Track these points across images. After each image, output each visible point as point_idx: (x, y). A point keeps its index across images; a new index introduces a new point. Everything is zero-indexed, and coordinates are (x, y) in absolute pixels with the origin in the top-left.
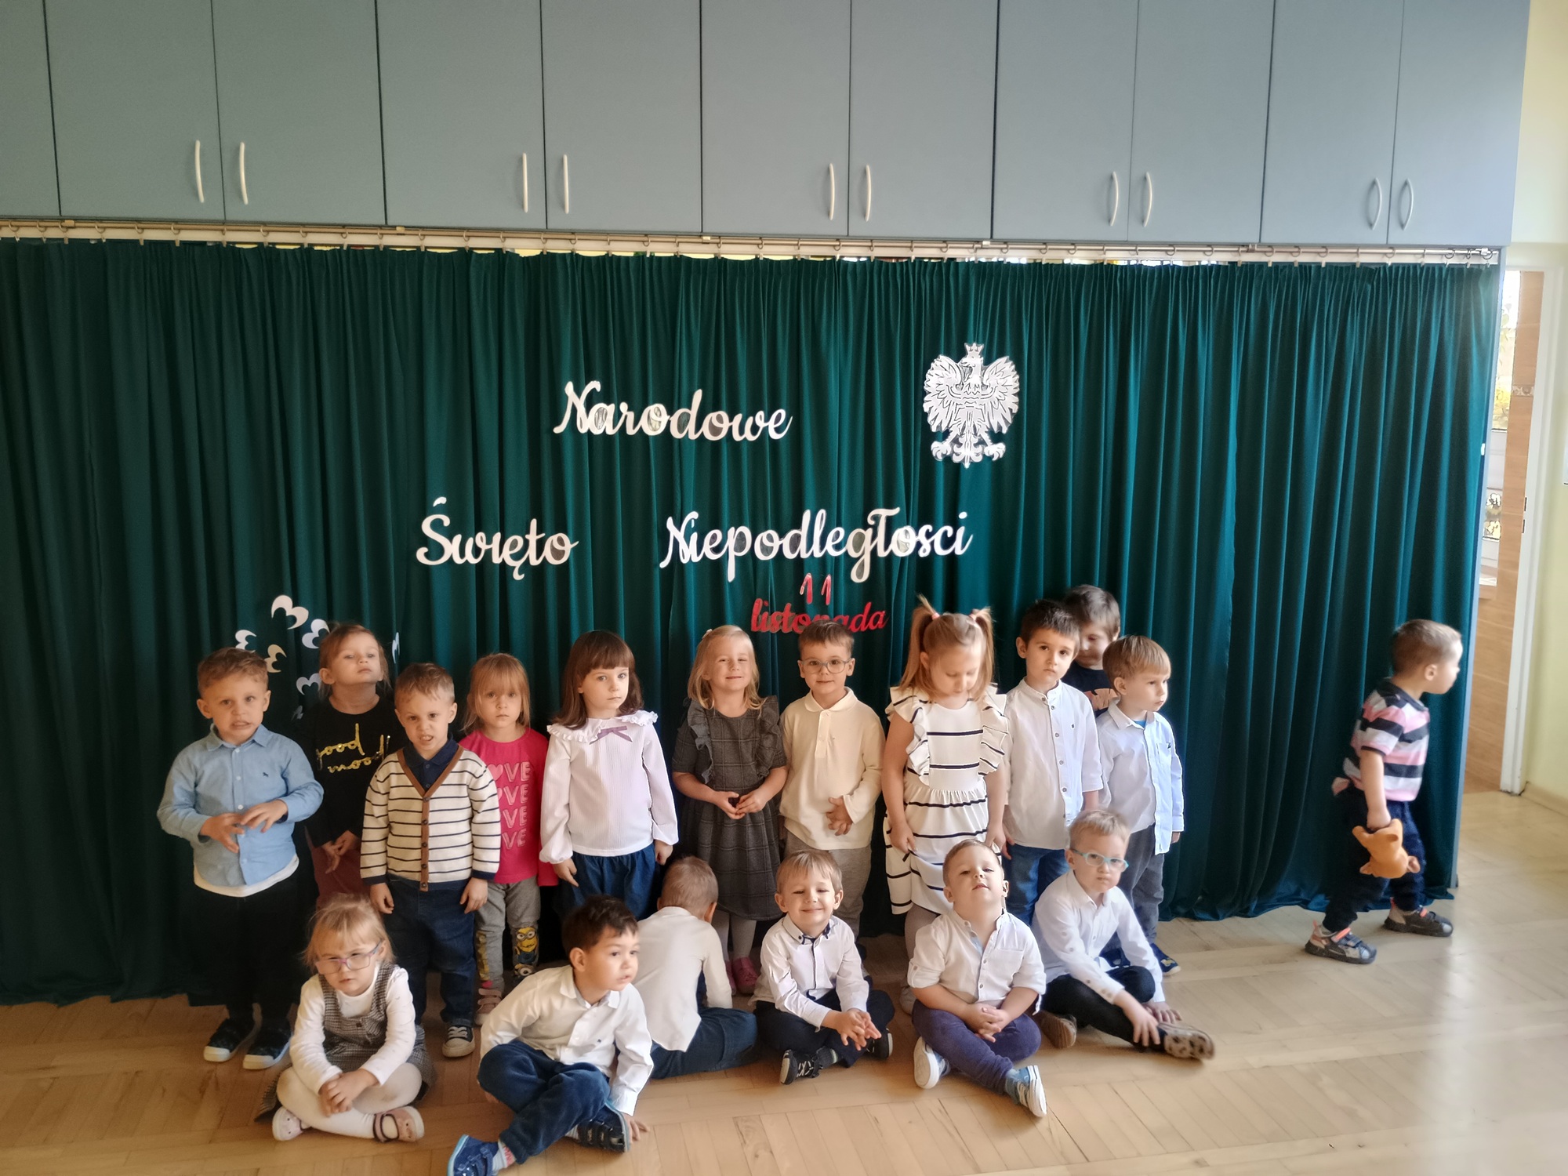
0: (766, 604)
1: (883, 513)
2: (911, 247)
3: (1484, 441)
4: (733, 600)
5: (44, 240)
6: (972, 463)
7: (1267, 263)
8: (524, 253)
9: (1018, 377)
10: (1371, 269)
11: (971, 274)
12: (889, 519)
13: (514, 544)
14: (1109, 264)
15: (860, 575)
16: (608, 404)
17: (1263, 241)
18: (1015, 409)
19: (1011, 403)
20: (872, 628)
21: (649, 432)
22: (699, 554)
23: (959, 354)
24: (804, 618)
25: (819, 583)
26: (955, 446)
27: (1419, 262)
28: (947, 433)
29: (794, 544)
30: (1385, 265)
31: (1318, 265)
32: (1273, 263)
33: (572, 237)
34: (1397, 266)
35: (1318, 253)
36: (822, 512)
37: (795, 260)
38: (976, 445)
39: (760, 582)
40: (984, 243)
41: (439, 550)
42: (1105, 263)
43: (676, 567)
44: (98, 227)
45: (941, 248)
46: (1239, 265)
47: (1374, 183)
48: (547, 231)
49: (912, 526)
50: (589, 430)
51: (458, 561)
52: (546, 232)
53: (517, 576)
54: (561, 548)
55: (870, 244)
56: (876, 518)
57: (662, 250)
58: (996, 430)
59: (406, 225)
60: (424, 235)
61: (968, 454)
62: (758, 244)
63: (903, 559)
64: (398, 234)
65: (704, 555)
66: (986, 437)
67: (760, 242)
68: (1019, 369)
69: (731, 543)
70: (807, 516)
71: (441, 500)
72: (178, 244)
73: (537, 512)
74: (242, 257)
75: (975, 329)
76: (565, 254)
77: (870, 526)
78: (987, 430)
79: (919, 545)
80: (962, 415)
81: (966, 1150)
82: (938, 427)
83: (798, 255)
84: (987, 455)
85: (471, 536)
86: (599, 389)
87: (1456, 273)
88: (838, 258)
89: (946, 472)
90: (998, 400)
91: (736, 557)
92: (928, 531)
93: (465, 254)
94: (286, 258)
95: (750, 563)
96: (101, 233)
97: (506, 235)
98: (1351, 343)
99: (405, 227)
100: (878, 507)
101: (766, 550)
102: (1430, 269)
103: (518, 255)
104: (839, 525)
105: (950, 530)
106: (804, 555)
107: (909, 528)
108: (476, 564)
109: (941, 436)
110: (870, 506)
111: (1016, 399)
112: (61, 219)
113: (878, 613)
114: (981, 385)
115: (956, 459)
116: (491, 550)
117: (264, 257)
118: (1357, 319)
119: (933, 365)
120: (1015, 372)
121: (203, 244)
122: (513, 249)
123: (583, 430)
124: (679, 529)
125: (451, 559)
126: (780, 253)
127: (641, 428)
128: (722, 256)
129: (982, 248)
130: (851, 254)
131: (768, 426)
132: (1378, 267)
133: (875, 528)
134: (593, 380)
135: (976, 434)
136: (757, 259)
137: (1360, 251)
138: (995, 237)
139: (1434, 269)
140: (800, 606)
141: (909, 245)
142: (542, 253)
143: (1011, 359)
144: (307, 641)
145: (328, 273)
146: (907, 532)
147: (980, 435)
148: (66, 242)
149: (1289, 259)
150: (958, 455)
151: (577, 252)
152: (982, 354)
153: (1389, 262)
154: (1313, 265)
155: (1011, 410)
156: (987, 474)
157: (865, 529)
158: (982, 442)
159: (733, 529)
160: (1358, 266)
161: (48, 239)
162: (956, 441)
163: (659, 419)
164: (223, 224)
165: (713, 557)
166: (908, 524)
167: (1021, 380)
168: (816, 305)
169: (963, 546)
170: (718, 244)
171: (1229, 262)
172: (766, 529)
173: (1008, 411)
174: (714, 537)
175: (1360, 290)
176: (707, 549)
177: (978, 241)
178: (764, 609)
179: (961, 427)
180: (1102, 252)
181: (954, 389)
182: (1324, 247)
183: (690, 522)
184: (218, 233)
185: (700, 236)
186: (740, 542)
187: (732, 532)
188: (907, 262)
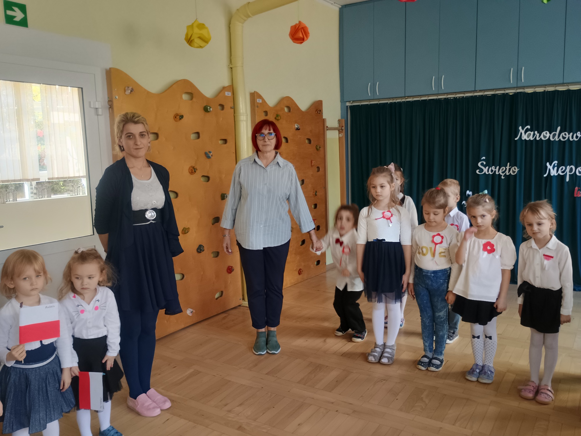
0: (579, 189)
4: (568, 187)
5: (401, 102)
39: (577, 182)
43: (549, 176)
52: (517, 88)
64: (478, 92)
65: (559, 173)
69: (568, 170)
72: (428, 100)
73: (510, 161)
74: (442, 102)
93: (494, 96)
94: (450, 101)
97: (506, 90)
101: (580, 173)
103: (509, 94)
112: (405, 97)
117: (446, 101)
121: (434, 99)
124: (551, 165)
128: (569, 89)
134: (528, 125)
145: (460, 104)
148: (406, 102)
151: (525, 92)
164: (438, 94)
165: (562, 174)
174: (562, 168)
183: (555, 164)
184: (437, 97)
185: (563, 84)
186: (571, 170)
187: (568, 167)
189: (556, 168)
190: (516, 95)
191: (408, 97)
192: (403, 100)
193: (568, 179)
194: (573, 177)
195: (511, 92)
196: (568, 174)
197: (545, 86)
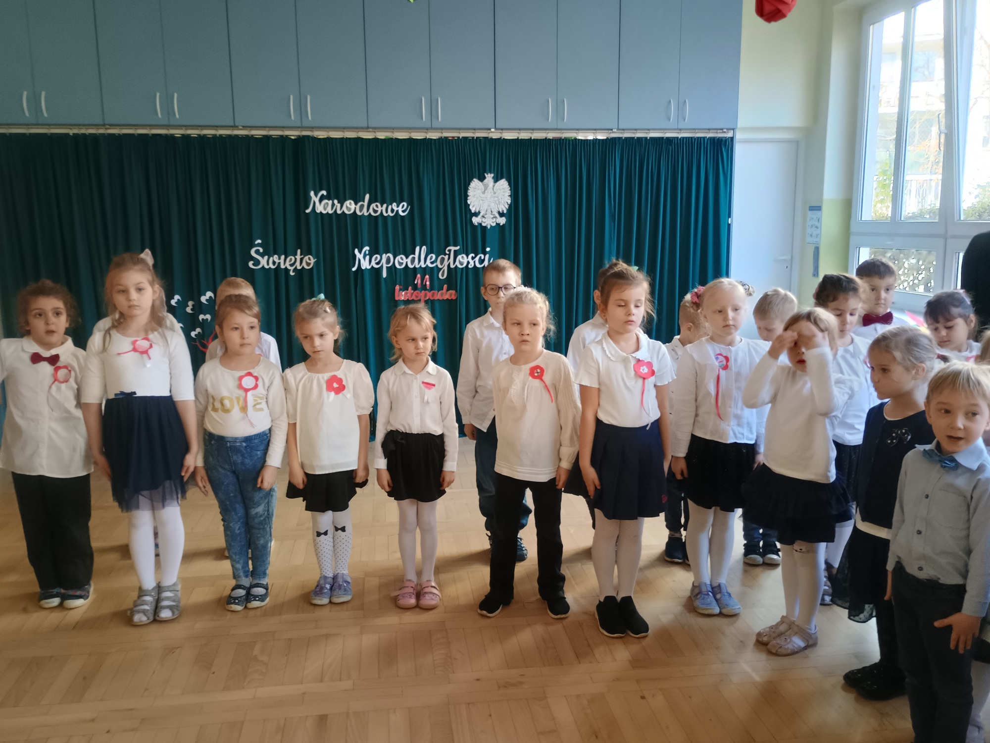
0: (401, 287)
1: (453, 248)
2: (459, 132)
4: (386, 285)
5: (98, 134)
6: (491, 226)
7: (622, 138)
8: (292, 136)
9: (509, 188)
10: (671, 140)
12: (455, 251)
13: (290, 260)
15: (443, 275)
16: (329, 200)
17: (620, 127)
18: (509, 202)
19: (507, 200)
20: (449, 299)
21: (347, 212)
23: (482, 179)
25: (423, 279)
26: (483, 219)
27: (694, 136)
28: (479, 212)
29: (413, 261)
30: (677, 138)
32: (625, 137)
34: (683, 138)
36: (424, 248)
38: (492, 218)
39: (397, 278)
41: (258, 262)
43: (360, 271)
44: (119, 128)
45: (473, 133)
47: (670, 101)
49: (466, 254)
50: (321, 212)
51: (267, 267)
52: (302, 128)
53: (292, 274)
54: (310, 262)
55: (441, 131)
56: (450, 251)
57: (352, 135)
58: (501, 212)
61: (489, 222)
62: (393, 132)
63: (462, 268)
64: (239, 130)
65: (372, 265)
66: (497, 215)
68: (510, 185)
69: (384, 260)
70: (418, 249)
71: (259, 241)
72: (150, 135)
73: (300, 246)
74: (176, 140)
75: (490, 168)
76: (309, 137)
77: (447, 254)
78: (497, 212)
79: (468, 263)
80: (485, 205)
82: (474, 210)
84: (498, 222)
85: (272, 257)
86: (325, 194)
87: (712, 140)
88: (428, 137)
89: (479, 230)
90: (502, 198)
91: (387, 266)
92: (472, 256)
93: (267, 138)
94: (194, 140)
95: (393, 268)
96: (120, 131)
97: (284, 129)
99: (242, 126)
100: (450, 246)
101: (400, 264)
102: (699, 139)
103: (289, 137)
104: (433, 253)
105: (482, 256)
106: (417, 266)
108: (274, 268)
109: (476, 214)
110: (446, 245)
111: (510, 198)
112: (104, 125)
113: (451, 291)
114: (493, 191)
115: (484, 225)
116: (280, 262)
117: (185, 140)
118: (665, 163)
119: (471, 183)
120: (508, 186)
121: (161, 135)
124: (361, 254)
125: (263, 267)
126: (402, 136)
127: (343, 211)
128: (378, 137)
129: (492, 132)
130: (434, 136)
131: (398, 210)
132: (674, 138)
134: (323, 190)
135: (492, 213)
136: (392, 138)
138: (496, 127)
140: (415, 288)
142: (300, 136)
143: (506, 180)
145: (211, 146)
146: (463, 257)
147: (494, 214)
148: (106, 135)
149: (632, 135)
150: (484, 223)
151: (314, 136)
152: (493, 178)
153: (679, 136)
154: (644, 138)
155: (507, 203)
156: (498, 231)
158: (495, 217)
160: (665, 138)
163: (351, 207)
164: (168, 126)
165: (377, 266)
167: (511, 190)
168: (418, 157)
172: (400, 254)
173: (506, 203)
174: (377, 258)
175: (667, 148)
177: (491, 129)
178: (400, 290)
179: (485, 210)
181: (481, 194)
183: (366, 251)
184: (166, 130)
185: (367, 129)
186: (388, 261)
187: (384, 255)
188: (458, 139)
189: (368, 258)
190: (301, 140)
191: (110, 125)
192: (101, 131)
193: (384, 275)
194: (392, 270)
195: (293, 134)
196: (385, 266)
197: (343, 129)
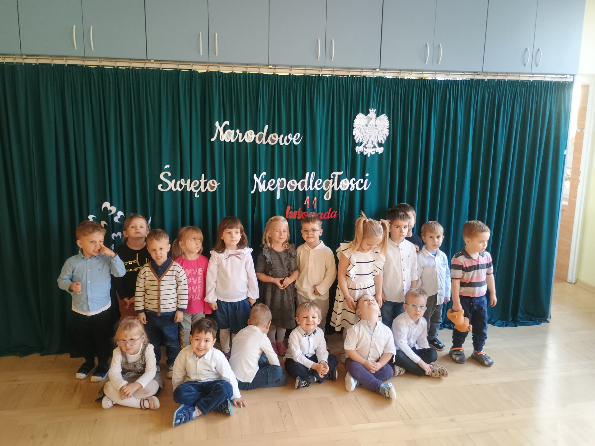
0: (292, 208)
1: (337, 173)
2: (349, 71)
3: (566, 149)
4: (279, 206)
5: (15, 63)
6: (371, 155)
7: (485, 79)
8: (200, 71)
9: (389, 122)
10: (525, 82)
11: (372, 82)
12: (339, 176)
13: (195, 184)
14: (424, 79)
15: (327, 197)
16: (232, 130)
17: (483, 71)
18: (388, 134)
19: (386, 132)
20: (332, 217)
21: (248, 141)
22: (266, 188)
23: (367, 113)
24: (306, 214)
25: (312, 200)
26: (365, 148)
27: (543, 80)
28: (362, 143)
29: (302, 186)
30: (530, 81)
31: (505, 81)
32: (487, 79)
33: (219, 65)
34: (535, 81)
35: (505, 76)
36: (313, 173)
37: (304, 75)
38: (373, 148)
39: (289, 199)
40: (377, 70)
41: (167, 186)
42: (423, 79)
43: (257, 193)
44: (36, 58)
45: (360, 72)
46: (474, 80)
47: (527, 49)
48: (209, 63)
49: (348, 179)
50: (224, 140)
51: (174, 189)
53: (196, 196)
54: (213, 185)
55: (333, 70)
56: (334, 176)
57: (253, 71)
58: (380, 142)
59: (154, 59)
60: (162, 64)
61: (369, 151)
62: (290, 69)
63: (344, 191)
64: (152, 63)
65: (268, 189)
66: (377, 145)
67: (291, 68)
68: (389, 119)
69: (278, 184)
70: (307, 174)
71: (167, 166)
72: (66, 66)
73: (204, 171)
74: (91, 71)
75: (373, 104)
76: (215, 72)
77: (332, 179)
78: (377, 142)
79: (350, 186)
80: (368, 136)
81: (365, 414)
82: (358, 141)
83: (306, 74)
84: (377, 152)
85: (179, 180)
86: (228, 124)
87: (557, 84)
88: (321, 75)
89: (361, 158)
90: (381, 131)
91: (280, 190)
92: (354, 180)
93: (177, 72)
94: (108, 71)
95: (286, 193)
96: (37, 61)
97: (193, 64)
98: (516, 111)
99: (154, 60)
100: (335, 171)
101: (292, 187)
102: (547, 82)
103: (198, 72)
104: (320, 178)
105: (362, 180)
106: (306, 189)
107: (346, 179)
108: (181, 191)
109: (359, 145)
110: (332, 171)
111: (388, 131)
112: (22, 55)
113: (334, 212)
114: (375, 125)
115: (365, 153)
116: (186, 185)
117: (99, 71)
118: (519, 101)
119: (357, 117)
120: (388, 120)
121: (76, 65)
122: (196, 70)
123: (222, 140)
124: (259, 179)
125: (171, 188)
126: (298, 73)
127: (244, 140)
128: (276, 73)
129: (376, 72)
130: (327, 73)
131: (293, 140)
132: (527, 81)
133: (334, 179)
134: (226, 121)
135: (372, 144)
136: (290, 75)
137: (521, 75)
138: (381, 67)
139: (548, 83)
140: (304, 209)
141: (348, 70)
142: (207, 71)
143: (386, 115)
144: (116, 219)
145: (124, 79)
146: (345, 181)
147: (374, 144)
148: (23, 64)
149: (494, 78)
150: (365, 151)
151: (221, 71)
152: (375, 113)
153: (532, 80)
154: (502, 81)
155: (386, 135)
156: (376, 159)
157: (330, 180)
158: (375, 147)
159: (279, 179)
160: (520, 81)
161: (16, 63)
162: (365, 146)
163: (251, 136)
164: (84, 58)
165: (272, 189)
166: (346, 178)
167: (390, 123)
168: (312, 93)
169: (367, 187)
170: (275, 69)
171: (471, 79)
172: (292, 179)
173: (385, 135)
174: (272, 182)
175: (521, 90)
176: (269, 187)
177: (375, 69)
178: (291, 210)
179: (367, 141)
180: (422, 74)
181: (365, 126)
182: (507, 73)
183: (263, 176)
184: (82, 61)
185: (268, 65)
186: (282, 185)
188: (347, 77)
189: (264, 182)
191: (28, 55)
192: (19, 61)
193: (278, 196)
195: (201, 69)
197: (245, 65)
